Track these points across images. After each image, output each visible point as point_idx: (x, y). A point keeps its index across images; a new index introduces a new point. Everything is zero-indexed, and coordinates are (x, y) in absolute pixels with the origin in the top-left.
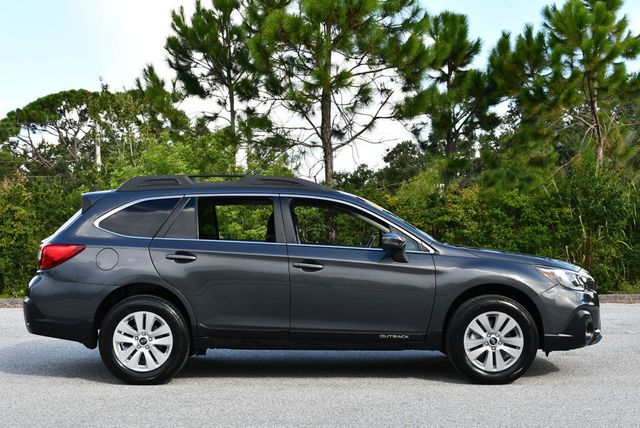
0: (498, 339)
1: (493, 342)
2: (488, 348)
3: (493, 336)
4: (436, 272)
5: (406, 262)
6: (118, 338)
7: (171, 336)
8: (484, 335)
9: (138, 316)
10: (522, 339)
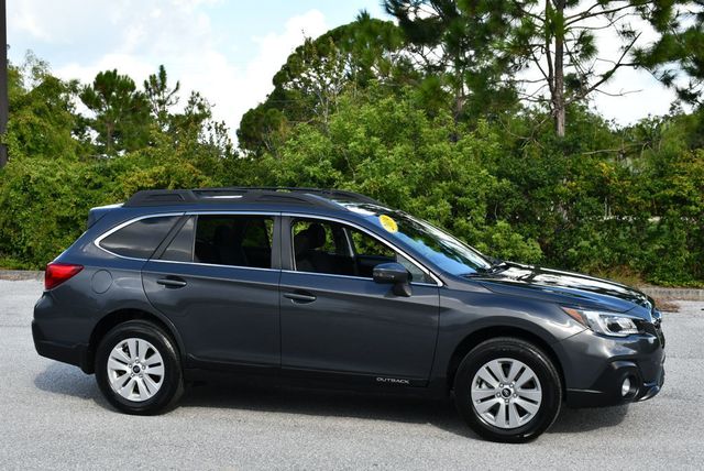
0: (512, 390)
1: (506, 394)
2: (501, 401)
3: (507, 387)
4: (440, 310)
5: (407, 296)
6: (112, 364)
7: (163, 365)
8: (496, 385)
9: (131, 342)
10: (540, 392)
